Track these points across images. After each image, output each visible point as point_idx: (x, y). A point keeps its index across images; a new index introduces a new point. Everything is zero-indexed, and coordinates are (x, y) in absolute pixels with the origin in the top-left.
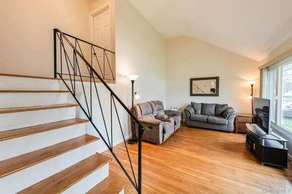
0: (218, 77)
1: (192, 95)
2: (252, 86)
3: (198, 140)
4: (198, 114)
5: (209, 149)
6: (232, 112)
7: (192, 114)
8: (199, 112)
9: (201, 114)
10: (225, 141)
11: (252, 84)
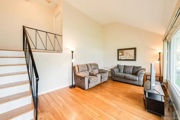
0: (136, 48)
1: (118, 60)
2: (160, 53)
3: (113, 89)
4: (121, 72)
5: (116, 96)
6: (142, 72)
7: (115, 72)
8: (122, 71)
9: (123, 72)
10: (132, 92)
11: (160, 52)
